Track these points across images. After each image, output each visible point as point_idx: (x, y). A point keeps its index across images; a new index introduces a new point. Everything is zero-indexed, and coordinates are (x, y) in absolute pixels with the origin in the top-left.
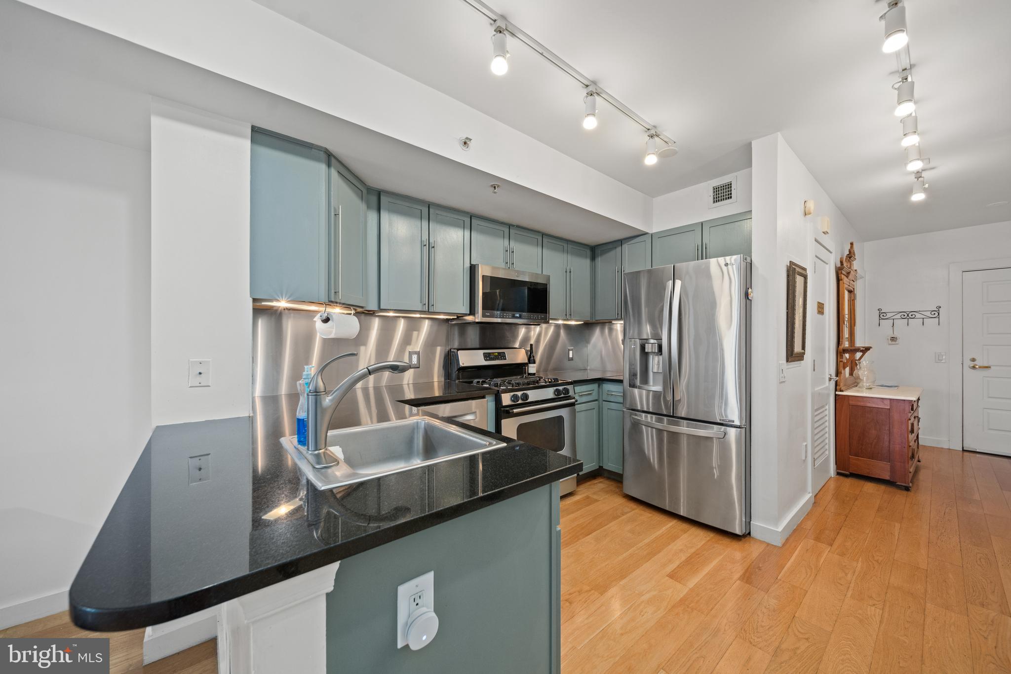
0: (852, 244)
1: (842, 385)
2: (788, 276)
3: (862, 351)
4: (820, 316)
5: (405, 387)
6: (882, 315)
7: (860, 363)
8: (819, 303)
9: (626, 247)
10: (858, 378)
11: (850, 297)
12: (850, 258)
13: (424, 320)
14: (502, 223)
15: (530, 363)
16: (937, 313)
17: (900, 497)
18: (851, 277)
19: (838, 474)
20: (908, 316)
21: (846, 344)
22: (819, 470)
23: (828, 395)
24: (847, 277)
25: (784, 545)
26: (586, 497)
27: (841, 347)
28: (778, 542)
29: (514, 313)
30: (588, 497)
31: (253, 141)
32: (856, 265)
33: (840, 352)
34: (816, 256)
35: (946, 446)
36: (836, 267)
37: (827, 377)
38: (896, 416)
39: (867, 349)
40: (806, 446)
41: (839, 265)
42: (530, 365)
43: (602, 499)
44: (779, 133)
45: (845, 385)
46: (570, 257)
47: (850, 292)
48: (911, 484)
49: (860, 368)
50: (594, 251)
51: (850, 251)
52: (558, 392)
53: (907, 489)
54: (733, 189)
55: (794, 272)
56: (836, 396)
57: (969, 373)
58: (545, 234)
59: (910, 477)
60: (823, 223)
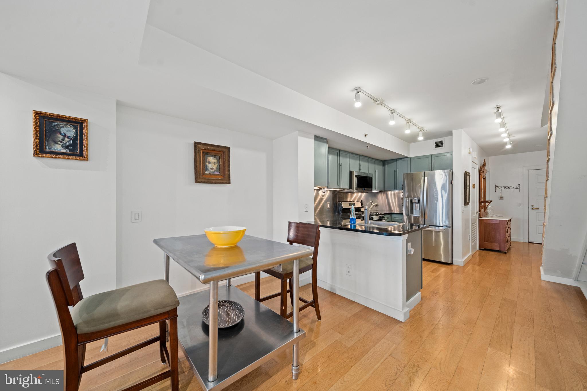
0: (485, 160)
1: (481, 215)
2: (464, 176)
3: (489, 202)
4: (473, 189)
6: (497, 187)
7: (488, 207)
8: (473, 184)
9: (399, 162)
10: (487, 213)
11: (484, 181)
12: (484, 166)
14: (358, 155)
15: (362, 207)
16: (518, 187)
17: (503, 256)
18: (484, 173)
19: (480, 249)
20: (507, 188)
21: (483, 200)
22: (474, 247)
23: (476, 219)
24: (483, 173)
25: (464, 266)
27: (481, 201)
28: (462, 265)
29: (363, 188)
32: (486, 168)
33: (480, 203)
34: (472, 167)
35: (522, 241)
36: (479, 170)
37: (476, 212)
38: (501, 227)
39: (491, 201)
40: (470, 235)
41: (480, 169)
44: (462, 129)
45: (482, 215)
46: (377, 166)
47: (484, 179)
48: (507, 251)
49: (488, 209)
50: (384, 163)
51: (484, 163)
53: (505, 253)
54: (443, 143)
55: (466, 175)
56: (479, 219)
57: (531, 211)
58: (370, 158)
59: (507, 249)
60: (475, 154)
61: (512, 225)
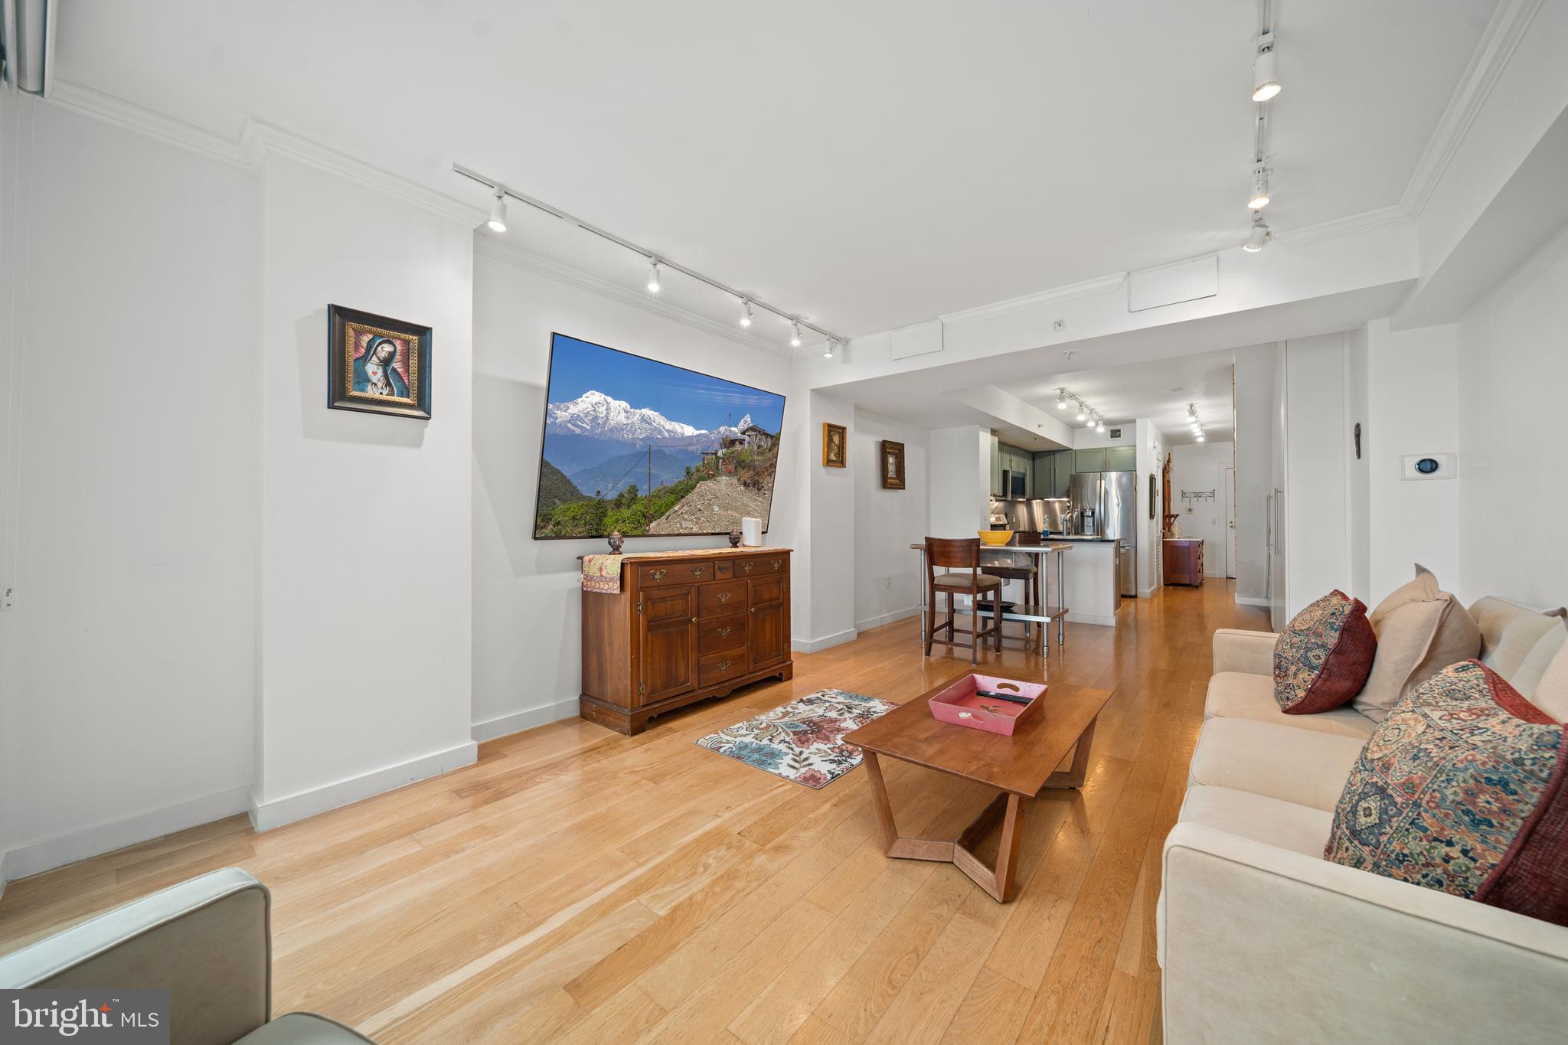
0: (1168, 455)
2: (1149, 480)
3: (1175, 517)
4: (1158, 497)
6: (1184, 495)
7: (1173, 523)
8: (1158, 491)
9: (1058, 456)
10: (1174, 531)
11: (1168, 485)
12: (1168, 463)
16: (1213, 493)
17: (1193, 591)
18: (1169, 473)
19: (1165, 585)
20: (1198, 495)
21: (1167, 513)
22: (1158, 584)
23: (1161, 540)
24: (1167, 474)
25: (1150, 598)
27: (1165, 514)
28: (1149, 596)
32: (1171, 464)
33: (1164, 518)
34: (1157, 466)
35: (1218, 576)
36: (1163, 469)
37: (1160, 530)
38: (1191, 551)
39: (1177, 515)
40: (1154, 562)
41: (1164, 467)
44: (1148, 420)
45: (1167, 535)
47: (1168, 482)
48: (1198, 586)
49: (1174, 525)
50: (1034, 456)
51: (1168, 459)
53: (1196, 588)
54: (1121, 433)
55: (1152, 479)
56: (1163, 541)
57: (1229, 529)
58: (1021, 449)
59: (1199, 581)
60: (1159, 448)
61: (1205, 550)
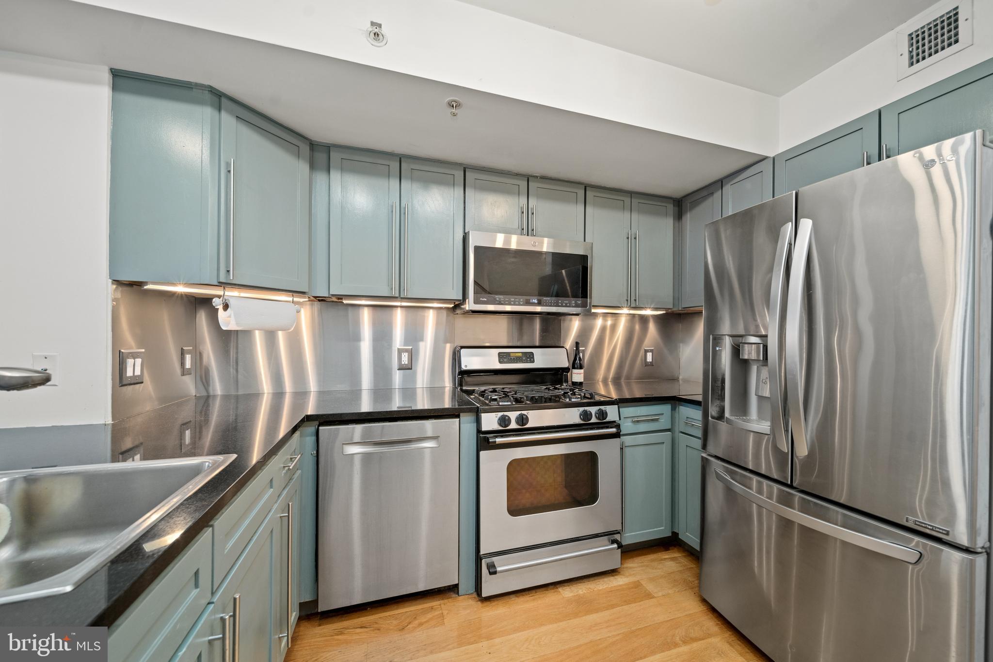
5: (419, 392)
13: (427, 310)
14: (517, 175)
15: (574, 368)
26: (635, 582)
29: (528, 298)
30: (637, 585)
31: (115, 88)
42: (575, 371)
43: (660, 594)
46: (635, 216)
50: (680, 205)
52: (586, 416)
54: (961, 22)
